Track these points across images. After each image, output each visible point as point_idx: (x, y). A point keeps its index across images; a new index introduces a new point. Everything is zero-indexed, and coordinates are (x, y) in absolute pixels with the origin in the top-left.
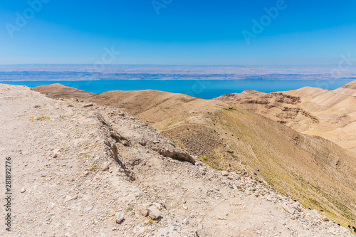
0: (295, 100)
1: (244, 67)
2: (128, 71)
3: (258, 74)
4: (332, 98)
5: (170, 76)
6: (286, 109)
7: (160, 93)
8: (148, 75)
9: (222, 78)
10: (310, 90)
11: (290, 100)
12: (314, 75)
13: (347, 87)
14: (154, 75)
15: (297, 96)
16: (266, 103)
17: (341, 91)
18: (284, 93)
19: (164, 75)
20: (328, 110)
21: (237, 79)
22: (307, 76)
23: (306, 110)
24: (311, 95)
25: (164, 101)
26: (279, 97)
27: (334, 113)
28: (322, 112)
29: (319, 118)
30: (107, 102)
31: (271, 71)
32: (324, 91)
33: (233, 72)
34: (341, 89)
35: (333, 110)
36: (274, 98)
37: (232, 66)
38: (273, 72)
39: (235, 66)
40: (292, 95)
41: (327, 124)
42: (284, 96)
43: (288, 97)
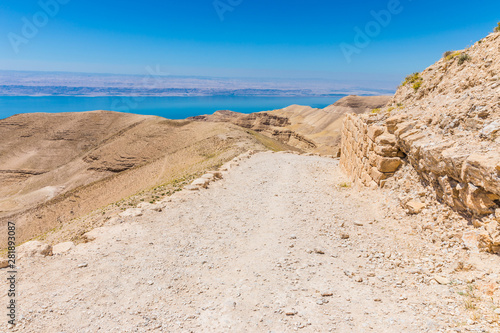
0: (282, 121)
1: (210, 79)
2: (27, 81)
3: (228, 89)
4: (325, 118)
5: (102, 90)
6: (276, 133)
7: (120, 115)
8: (64, 89)
9: (181, 95)
10: (299, 109)
11: (277, 122)
12: (294, 91)
13: (339, 104)
14: (75, 89)
15: (284, 116)
16: (249, 126)
17: (332, 109)
18: (270, 113)
19: (92, 90)
20: (323, 132)
21: (202, 95)
22: (285, 92)
23: (300, 134)
24: (300, 115)
25: (131, 127)
26: (264, 119)
27: (329, 135)
28: (316, 135)
29: (315, 141)
30: (24, 131)
31: (244, 86)
32: (314, 109)
33: (196, 86)
34: (332, 107)
35: (328, 132)
36: (258, 119)
37: (193, 77)
38: (246, 87)
39: (198, 78)
40: (279, 115)
41: (327, 148)
42: (270, 117)
43: (275, 118)
